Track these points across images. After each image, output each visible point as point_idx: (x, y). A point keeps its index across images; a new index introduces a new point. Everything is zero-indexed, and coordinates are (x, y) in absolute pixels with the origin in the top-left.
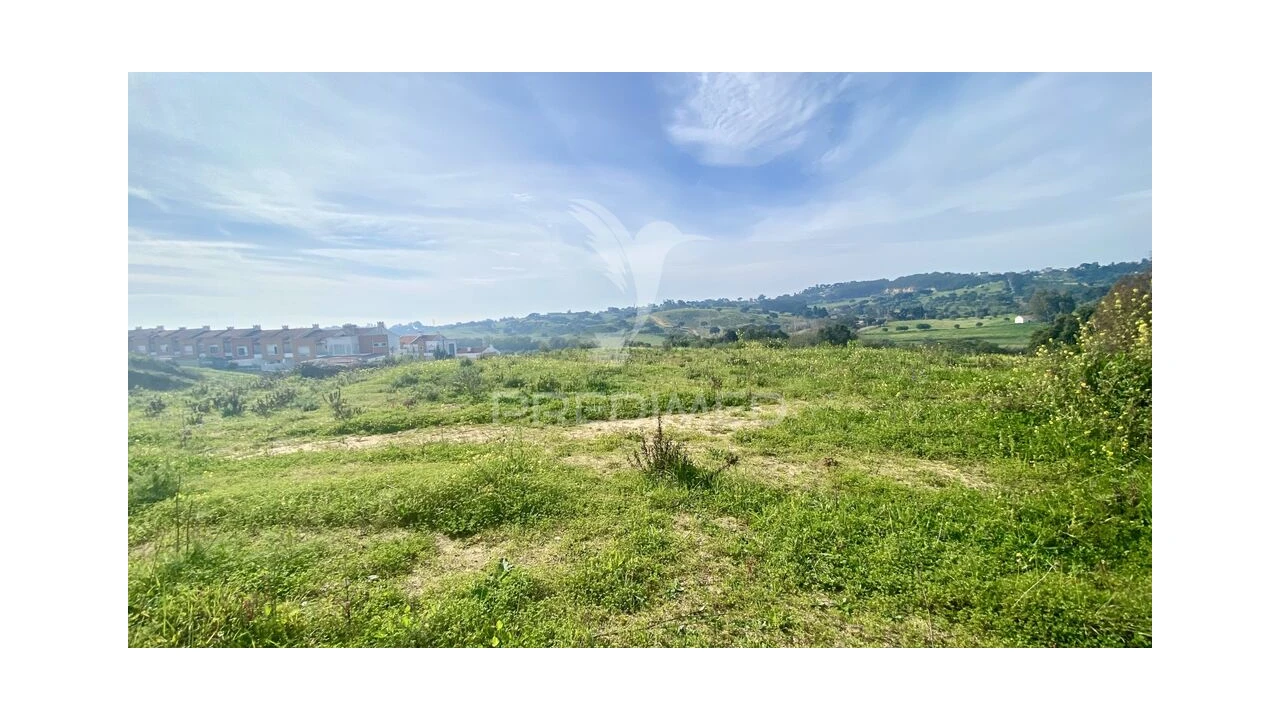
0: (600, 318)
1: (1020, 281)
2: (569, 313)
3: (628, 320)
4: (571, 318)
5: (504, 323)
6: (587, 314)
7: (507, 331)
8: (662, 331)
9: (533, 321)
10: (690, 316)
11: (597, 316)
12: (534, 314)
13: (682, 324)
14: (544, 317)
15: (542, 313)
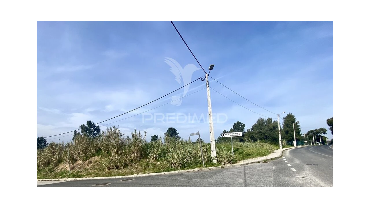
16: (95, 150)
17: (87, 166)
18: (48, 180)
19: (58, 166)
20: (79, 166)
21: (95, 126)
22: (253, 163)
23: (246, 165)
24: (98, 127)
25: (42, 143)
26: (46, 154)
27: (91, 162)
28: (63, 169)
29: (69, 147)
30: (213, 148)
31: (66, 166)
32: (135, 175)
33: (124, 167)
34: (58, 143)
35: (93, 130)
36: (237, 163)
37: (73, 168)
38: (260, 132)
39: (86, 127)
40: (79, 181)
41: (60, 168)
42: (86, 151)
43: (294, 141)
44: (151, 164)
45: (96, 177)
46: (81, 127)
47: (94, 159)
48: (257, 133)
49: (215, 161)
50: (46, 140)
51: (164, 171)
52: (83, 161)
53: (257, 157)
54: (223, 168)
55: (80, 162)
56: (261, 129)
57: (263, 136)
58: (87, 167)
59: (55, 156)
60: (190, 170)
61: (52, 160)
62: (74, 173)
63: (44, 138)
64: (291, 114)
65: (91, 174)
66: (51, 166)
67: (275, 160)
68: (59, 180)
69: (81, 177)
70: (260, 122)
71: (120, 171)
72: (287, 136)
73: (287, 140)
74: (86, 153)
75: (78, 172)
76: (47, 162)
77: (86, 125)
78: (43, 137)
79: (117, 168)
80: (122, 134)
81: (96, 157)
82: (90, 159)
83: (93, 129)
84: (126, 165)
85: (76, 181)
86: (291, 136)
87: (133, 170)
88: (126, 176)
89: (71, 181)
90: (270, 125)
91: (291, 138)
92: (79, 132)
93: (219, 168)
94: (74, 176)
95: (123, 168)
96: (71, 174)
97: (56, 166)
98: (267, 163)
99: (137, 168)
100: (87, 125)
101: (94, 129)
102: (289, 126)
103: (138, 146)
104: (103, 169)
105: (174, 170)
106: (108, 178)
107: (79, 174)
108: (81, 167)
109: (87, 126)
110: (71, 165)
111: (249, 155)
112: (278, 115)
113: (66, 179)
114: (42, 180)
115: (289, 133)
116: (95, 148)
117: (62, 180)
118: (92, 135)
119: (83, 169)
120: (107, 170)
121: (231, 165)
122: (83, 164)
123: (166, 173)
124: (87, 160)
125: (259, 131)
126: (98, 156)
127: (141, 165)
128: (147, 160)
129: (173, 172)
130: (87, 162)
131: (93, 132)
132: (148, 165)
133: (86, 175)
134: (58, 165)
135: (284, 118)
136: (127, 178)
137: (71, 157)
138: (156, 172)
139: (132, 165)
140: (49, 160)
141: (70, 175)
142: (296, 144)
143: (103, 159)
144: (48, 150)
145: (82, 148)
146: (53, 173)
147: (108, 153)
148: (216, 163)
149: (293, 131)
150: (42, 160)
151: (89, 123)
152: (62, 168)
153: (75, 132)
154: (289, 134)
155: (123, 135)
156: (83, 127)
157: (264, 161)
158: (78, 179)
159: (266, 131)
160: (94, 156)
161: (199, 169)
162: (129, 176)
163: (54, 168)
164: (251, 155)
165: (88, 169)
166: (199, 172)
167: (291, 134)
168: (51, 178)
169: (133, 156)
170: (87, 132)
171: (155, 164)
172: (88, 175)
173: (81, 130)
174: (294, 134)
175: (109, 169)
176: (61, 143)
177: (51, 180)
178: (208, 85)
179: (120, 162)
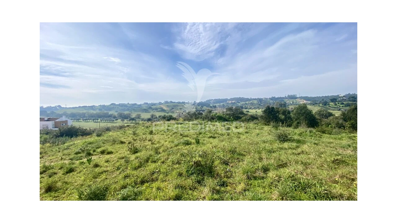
0: (141, 106)
1: (260, 100)
2: (128, 104)
3: (152, 107)
4: (129, 105)
5: (100, 107)
6: (135, 104)
7: (100, 110)
8: (166, 111)
9: (112, 106)
10: (175, 106)
11: (140, 105)
12: (113, 104)
13: (173, 109)
14: (117, 105)
15: (117, 103)
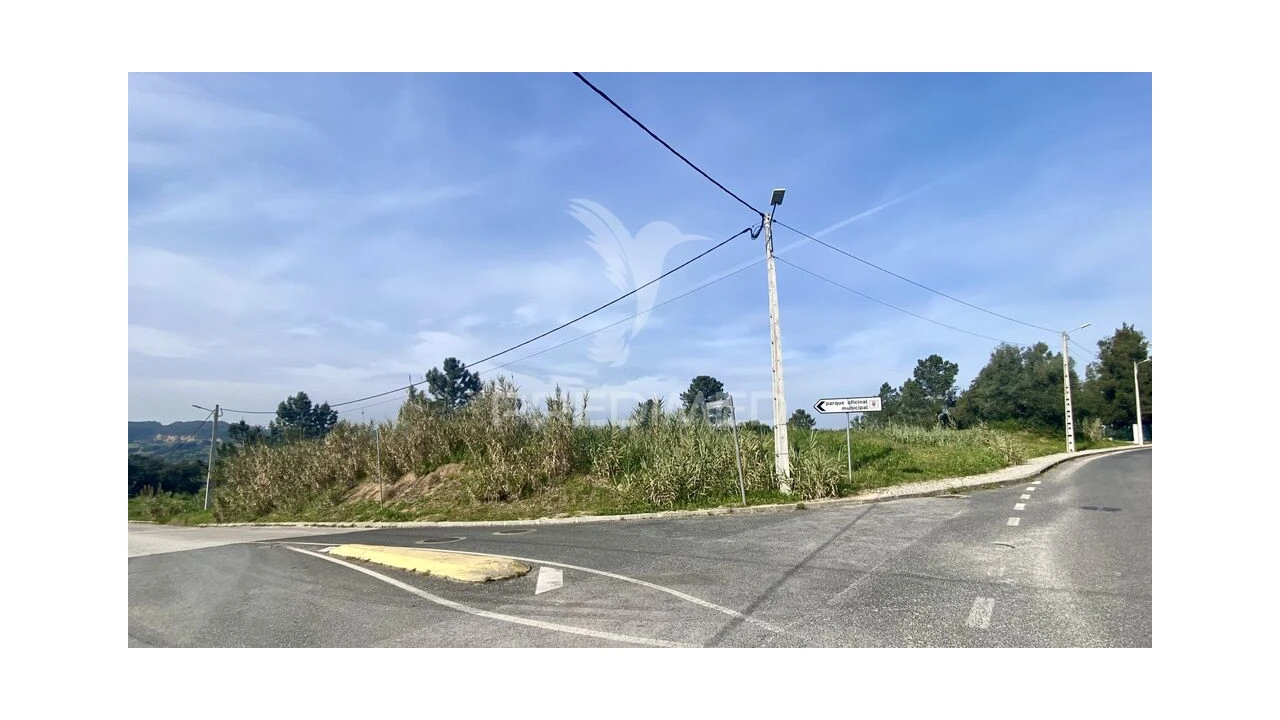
16: (451, 444)
17: (426, 489)
18: (327, 524)
19: (357, 488)
20: (408, 490)
21: (467, 374)
22: (908, 496)
23: (883, 503)
24: (476, 375)
25: (326, 420)
26: (326, 453)
27: (437, 480)
28: (367, 497)
29: (384, 435)
30: (782, 448)
31: (374, 489)
32: (545, 520)
33: (523, 496)
34: (360, 424)
35: (463, 385)
36: (858, 495)
37: (391, 495)
38: (1001, 393)
39: (442, 376)
40: (402, 529)
41: (361, 493)
42: (425, 445)
43: (1135, 426)
44: (598, 489)
45: (445, 520)
46: (428, 376)
47: (448, 470)
48: (991, 396)
49: (785, 489)
50: (336, 413)
51: (626, 512)
52: (418, 475)
53: (939, 478)
54: (801, 508)
55: (410, 477)
56: (1003, 382)
57: (1011, 406)
58: (427, 493)
59: (349, 461)
60: (701, 511)
61: (342, 469)
62: (393, 509)
63: (332, 408)
64: (1132, 329)
65: (434, 512)
66: (340, 486)
67: (996, 491)
68: (352, 526)
69: (407, 520)
70: (1002, 357)
71: (510, 507)
72: (1110, 407)
73: (1109, 420)
74: (425, 455)
75: (403, 506)
76: (329, 476)
77: (442, 371)
78: (330, 405)
79: (503, 497)
80: (523, 400)
81: (452, 465)
82: (436, 472)
83: (462, 382)
84: (527, 491)
85: (395, 529)
86: (1124, 408)
87: (546, 505)
88: (520, 522)
89: (383, 530)
90: (1036, 368)
91: (1123, 412)
92: (422, 392)
93: (790, 508)
94: (391, 517)
95: (520, 499)
96: (385, 509)
97: (350, 489)
98: (958, 498)
99: (556, 500)
100: (445, 369)
101: (466, 384)
102: (1118, 373)
103: (561, 435)
104: (467, 501)
105: (655, 509)
106: (474, 524)
107: (405, 511)
108: (413, 492)
109: (444, 373)
110: (388, 485)
111: (915, 470)
112: (1064, 334)
113: (370, 523)
114: (312, 523)
115: (1117, 395)
116: (449, 439)
117: (361, 526)
118: (457, 401)
119: (417, 498)
120: (477, 504)
121: (832, 500)
122: (419, 485)
123: (626, 517)
124: (428, 473)
125: (998, 389)
126: (458, 461)
127: (569, 492)
128: (588, 477)
129: (647, 515)
130: (429, 476)
131: (462, 393)
132: (588, 493)
133: (420, 515)
134: (358, 485)
135: (1101, 344)
136: (519, 527)
137: (386, 464)
138: (602, 514)
139: (543, 492)
140: (334, 472)
141: (381, 513)
142: (1144, 436)
143: (470, 472)
144: (332, 444)
145: (417, 439)
146: (341, 508)
147: (482, 454)
148: (788, 494)
149: (1132, 390)
150: (317, 470)
151: (451, 364)
152: (366, 494)
153: (412, 390)
154: (1115, 401)
155: (524, 403)
156: (433, 378)
157: (954, 491)
158: (400, 525)
159: (1022, 389)
160: (448, 463)
161: (725, 510)
162: (527, 522)
163: (345, 493)
164: (921, 472)
165: (428, 499)
166: (722, 518)
167: (1124, 401)
168: (335, 520)
169: (549, 464)
170: (444, 392)
171: (607, 491)
172: (425, 514)
173: (427, 384)
174: (1135, 400)
175: (483, 500)
176: (368, 423)
177: (334, 526)
178: (772, 251)
179: (512, 482)
